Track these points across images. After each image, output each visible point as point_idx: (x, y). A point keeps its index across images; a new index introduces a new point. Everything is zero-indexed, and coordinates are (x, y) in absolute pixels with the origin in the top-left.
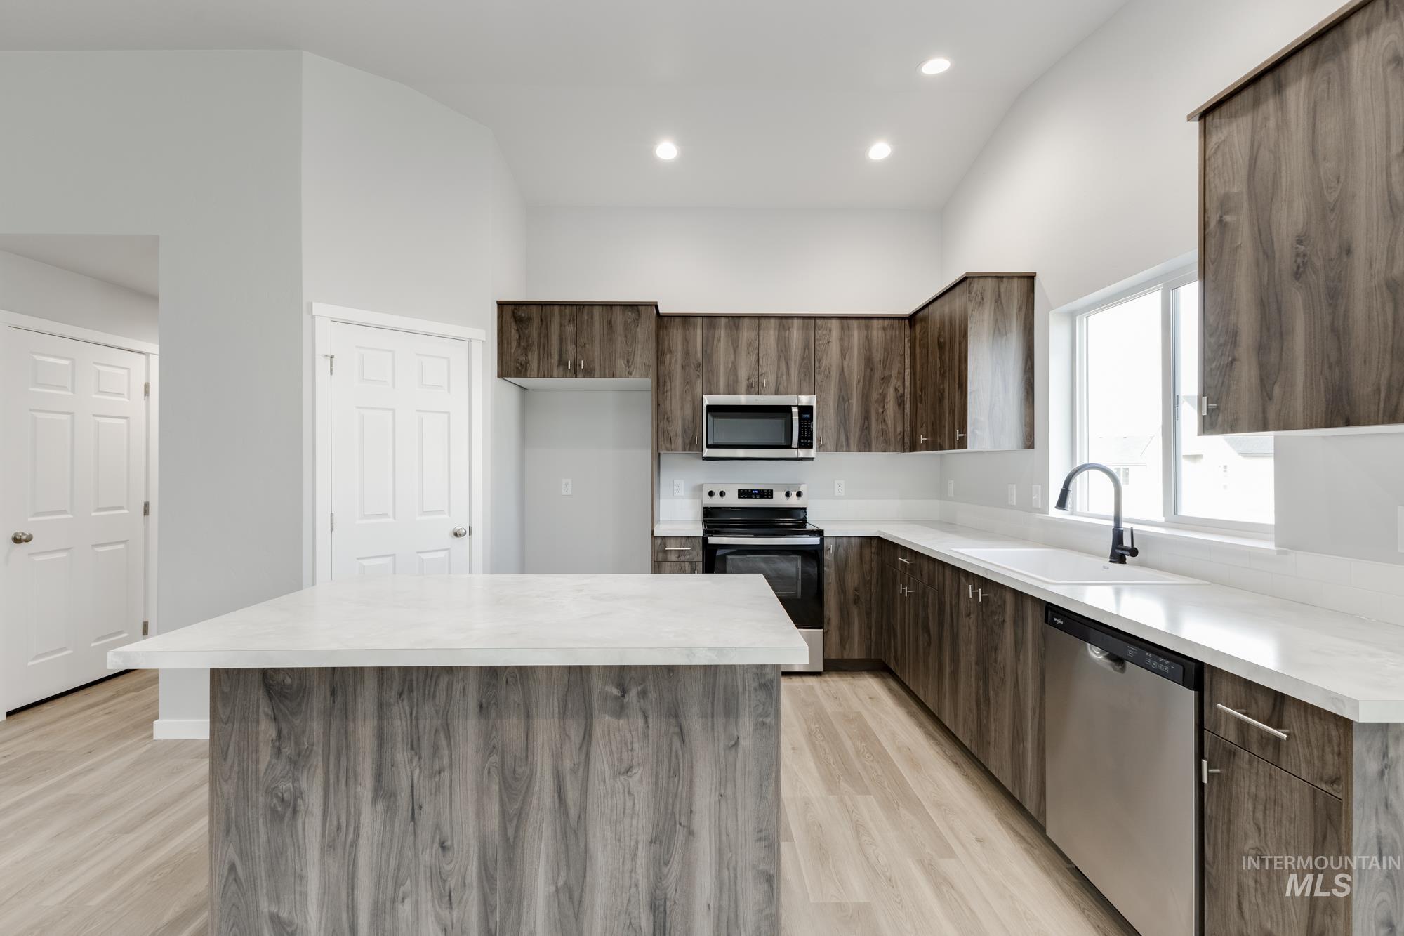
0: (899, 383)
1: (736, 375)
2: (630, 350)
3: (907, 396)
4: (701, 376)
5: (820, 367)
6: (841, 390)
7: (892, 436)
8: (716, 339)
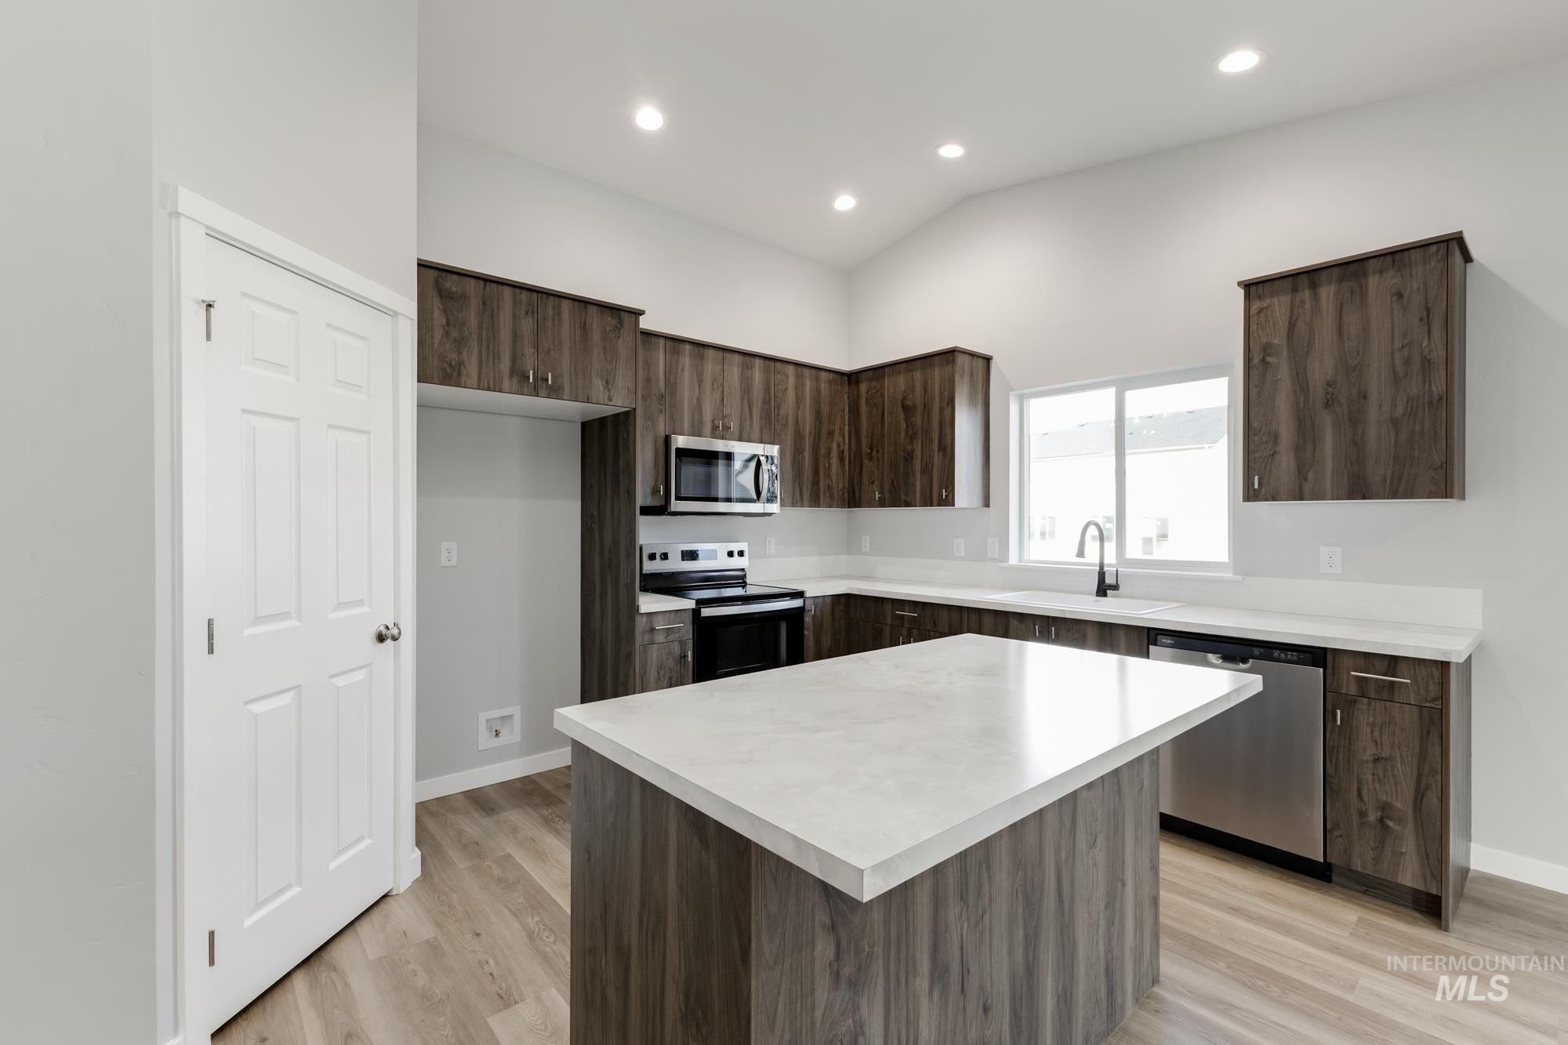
0: (841, 439)
1: (701, 414)
2: (610, 368)
3: (846, 453)
4: (664, 412)
5: (778, 415)
6: (796, 440)
7: (835, 490)
8: (680, 368)
